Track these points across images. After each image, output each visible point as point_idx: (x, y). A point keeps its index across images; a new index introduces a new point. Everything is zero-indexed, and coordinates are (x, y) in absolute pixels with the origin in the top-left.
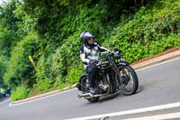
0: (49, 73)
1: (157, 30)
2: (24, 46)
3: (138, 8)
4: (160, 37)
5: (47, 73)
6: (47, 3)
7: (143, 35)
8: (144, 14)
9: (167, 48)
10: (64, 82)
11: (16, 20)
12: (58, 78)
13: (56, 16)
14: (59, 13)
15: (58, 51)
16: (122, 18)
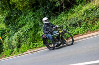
1: (70, 25)
3: (60, 13)
4: (72, 29)
5: (9, 46)
8: (63, 16)
9: (75, 35)
10: (19, 51)
12: (15, 49)
13: (15, 15)
15: (16, 34)
16: (51, 18)
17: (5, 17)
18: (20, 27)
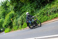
0: (17, 24)
1: (52, 11)
2: (9, 15)
3: (46, 4)
4: (53, 14)
5: (16, 24)
6: (17, 2)
7: (47, 13)
8: (48, 6)
9: (55, 17)
11: (7, 7)
12: (20, 26)
14: (21, 5)
15: (20, 17)
16: (41, 7)
17: (14, 7)
18: (23, 13)
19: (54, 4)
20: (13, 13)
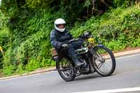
0: (13, 62)
6: (19, 6)
14: (27, 15)
19: (107, 18)
20: (7, 32)
